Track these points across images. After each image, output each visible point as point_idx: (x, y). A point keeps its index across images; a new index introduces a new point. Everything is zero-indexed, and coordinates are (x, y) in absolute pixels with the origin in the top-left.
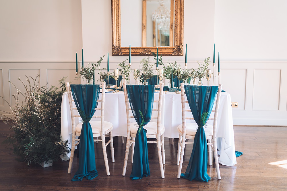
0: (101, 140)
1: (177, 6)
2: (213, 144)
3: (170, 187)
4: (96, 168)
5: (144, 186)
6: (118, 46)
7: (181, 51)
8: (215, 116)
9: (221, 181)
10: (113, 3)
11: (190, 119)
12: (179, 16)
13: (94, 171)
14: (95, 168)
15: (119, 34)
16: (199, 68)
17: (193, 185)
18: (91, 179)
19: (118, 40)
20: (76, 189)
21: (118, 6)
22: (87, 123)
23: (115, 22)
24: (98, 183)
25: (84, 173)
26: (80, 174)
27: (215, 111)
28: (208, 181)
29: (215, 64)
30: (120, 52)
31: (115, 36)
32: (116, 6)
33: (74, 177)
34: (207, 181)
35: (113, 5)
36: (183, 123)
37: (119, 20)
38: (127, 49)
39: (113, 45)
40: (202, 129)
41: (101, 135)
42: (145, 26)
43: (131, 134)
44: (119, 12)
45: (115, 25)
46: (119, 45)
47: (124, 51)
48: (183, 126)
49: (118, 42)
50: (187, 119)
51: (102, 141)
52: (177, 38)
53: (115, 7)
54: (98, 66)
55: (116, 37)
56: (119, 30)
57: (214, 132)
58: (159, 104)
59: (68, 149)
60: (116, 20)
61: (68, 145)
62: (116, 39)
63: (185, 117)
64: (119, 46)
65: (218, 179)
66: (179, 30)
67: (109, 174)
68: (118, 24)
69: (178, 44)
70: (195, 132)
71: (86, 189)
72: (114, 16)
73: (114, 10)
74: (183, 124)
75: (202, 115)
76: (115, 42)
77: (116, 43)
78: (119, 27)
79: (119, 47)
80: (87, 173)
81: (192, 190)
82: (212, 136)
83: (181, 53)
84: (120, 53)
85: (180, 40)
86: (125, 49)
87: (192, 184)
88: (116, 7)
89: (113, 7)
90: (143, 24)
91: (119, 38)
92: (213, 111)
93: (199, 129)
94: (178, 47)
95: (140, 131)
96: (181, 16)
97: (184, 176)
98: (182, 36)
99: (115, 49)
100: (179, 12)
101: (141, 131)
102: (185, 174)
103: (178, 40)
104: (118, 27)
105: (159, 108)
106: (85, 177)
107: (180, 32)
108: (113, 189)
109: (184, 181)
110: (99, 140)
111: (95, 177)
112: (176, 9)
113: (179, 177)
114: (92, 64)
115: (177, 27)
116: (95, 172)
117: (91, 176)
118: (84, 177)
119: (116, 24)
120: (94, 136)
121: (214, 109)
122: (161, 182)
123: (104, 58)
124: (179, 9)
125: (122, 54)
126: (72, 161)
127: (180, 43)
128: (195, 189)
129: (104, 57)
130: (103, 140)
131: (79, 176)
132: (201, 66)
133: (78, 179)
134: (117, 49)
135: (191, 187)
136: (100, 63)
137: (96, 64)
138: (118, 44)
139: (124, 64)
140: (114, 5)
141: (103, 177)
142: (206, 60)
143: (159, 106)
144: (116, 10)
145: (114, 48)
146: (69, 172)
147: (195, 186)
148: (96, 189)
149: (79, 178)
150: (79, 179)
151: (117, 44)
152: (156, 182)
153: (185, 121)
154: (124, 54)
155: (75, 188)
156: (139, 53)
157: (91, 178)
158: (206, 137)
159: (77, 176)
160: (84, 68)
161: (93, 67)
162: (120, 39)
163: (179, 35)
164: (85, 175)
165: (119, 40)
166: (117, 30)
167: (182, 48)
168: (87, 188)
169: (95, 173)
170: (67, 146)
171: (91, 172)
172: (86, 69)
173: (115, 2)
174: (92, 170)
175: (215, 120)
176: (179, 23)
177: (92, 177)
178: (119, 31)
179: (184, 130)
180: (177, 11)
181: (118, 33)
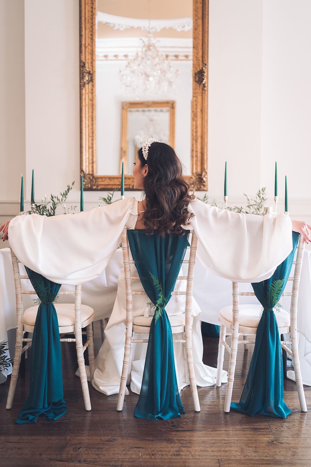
0: (74, 340)
1: (196, 105)
2: (291, 343)
3: (216, 431)
4: (64, 397)
5: (163, 430)
6: (91, 173)
7: (204, 182)
8: (294, 288)
9: (307, 415)
10: (84, 97)
11: (248, 294)
12: (199, 122)
13: (59, 403)
14: (63, 395)
15: (93, 152)
16: (248, 206)
17: (258, 424)
18: (55, 419)
19: (91, 161)
20: (27, 440)
21: (92, 102)
22: (47, 305)
23: (86, 131)
24: (71, 427)
25: (42, 407)
26: (32, 408)
27: (293, 279)
28: (286, 417)
29: (277, 197)
30: (95, 183)
31: (86, 155)
32: (88, 102)
33: (20, 415)
34: (284, 416)
35: (84, 101)
36: (235, 303)
37: (93, 126)
38: (108, 179)
39: (82, 171)
40: (272, 313)
41: (75, 329)
42: (125, 152)
43: (134, 326)
44: (92, 112)
45: (86, 136)
46: (93, 171)
47: (102, 181)
48: (234, 308)
49: (91, 165)
50: (242, 294)
51: (75, 342)
52: (196, 160)
53: (85, 104)
54: (63, 201)
55: (87, 157)
56: (92, 144)
57: (292, 319)
58: (189, 265)
59: (6, 359)
60: (87, 126)
61: (5, 351)
62: (87, 160)
63: (239, 290)
64: (93, 173)
65: (303, 412)
66: (199, 146)
67: (89, 407)
68: (91, 135)
69: (199, 170)
70: (259, 319)
71: (48, 440)
72: (84, 119)
73: (84, 109)
74: (234, 305)
75: (272, 286)
76: (86, 166)
77: (87, 169)
78: (92, 140)
79: (92, 175)
80: (46, 406)
81: (259, 434)
82: (289, 328)
83: (204, 186)
84: (94, 185)
85: (202, 164)
86: (104, 179)
87: (257, 422)
88: (88, 105)
89: (84, 104)
90: (122, 149)
91: (92, 159)
92: (291, 279)
93: (265, 314)
94: (199, 175)
95: (157, 317)
96: (203, 122)
97: (236, 407)
98: (205, 155)
99: (86, 179)
100: (199, 114)
101: (160, 318)
102: (240, 404)
103: (199, 163)
104: (90, 138)
105: (189, 274)
106: (42, 415)
107: (202, 148)
108: (102, 438)
109: (239, 416)
110: (70, 340)
111: (62, 415)
112: (195, 109)
113: (228, 410)
114: (52, 197)
115: (196, 141)
116: (62, 404)
117: (55, 413)
118: (40, 416)
119: (87, 134)
120: (62, 331)
121: (292, 275)
122: (194, 421)
123: (73, 187)
124: (199, 110)
125: (99, 188)
126: (16, 383)
127: (203, 169)
128: (264, 433)
129: (73, 184)
130: (79, 339)
131: (30, 414)
132: (252, 202)
133: (28, 419)
134: (89, 178)
135: (255, 429)
136: (66, 194)
137: (60, 197)
138: (91, 169)
139: (111, 199)
140: (85, 99)
141: (78, 415)
142: (259, 191)
143: (191, 270)
144: (89, 108)
145: (84, 177)
146: (8, 406)
147: (263, 427)
148: (68, 438)
149: (31, 417)
150: (31, 420)
151: (89, 169)
152: (185, 422)
153: (238, 298)
154: (102, 187)
155: (25, 437)
156: (130, 185)
157: (55, 417)
158: (279, 329)
159: (24, 415)
160: (36, 205)
161: (55, 203)
162: (94, 160)
163: (199, 155)
164: (43, 411)
165: (93, 163)
166: (90, 145)
167: (206, 176)
168: (49, 438)
169: (61, 406)
170: (4, 354)
171: (54, 404)
172: (39, 206)
173: (87, 95)
174: (56, 400)
175: (293, 296)
176: (199, 134)
177: (56, 415)
178: (93, 146)
179: (236, 317)
180: (196, 113)
181: (90, 150)
